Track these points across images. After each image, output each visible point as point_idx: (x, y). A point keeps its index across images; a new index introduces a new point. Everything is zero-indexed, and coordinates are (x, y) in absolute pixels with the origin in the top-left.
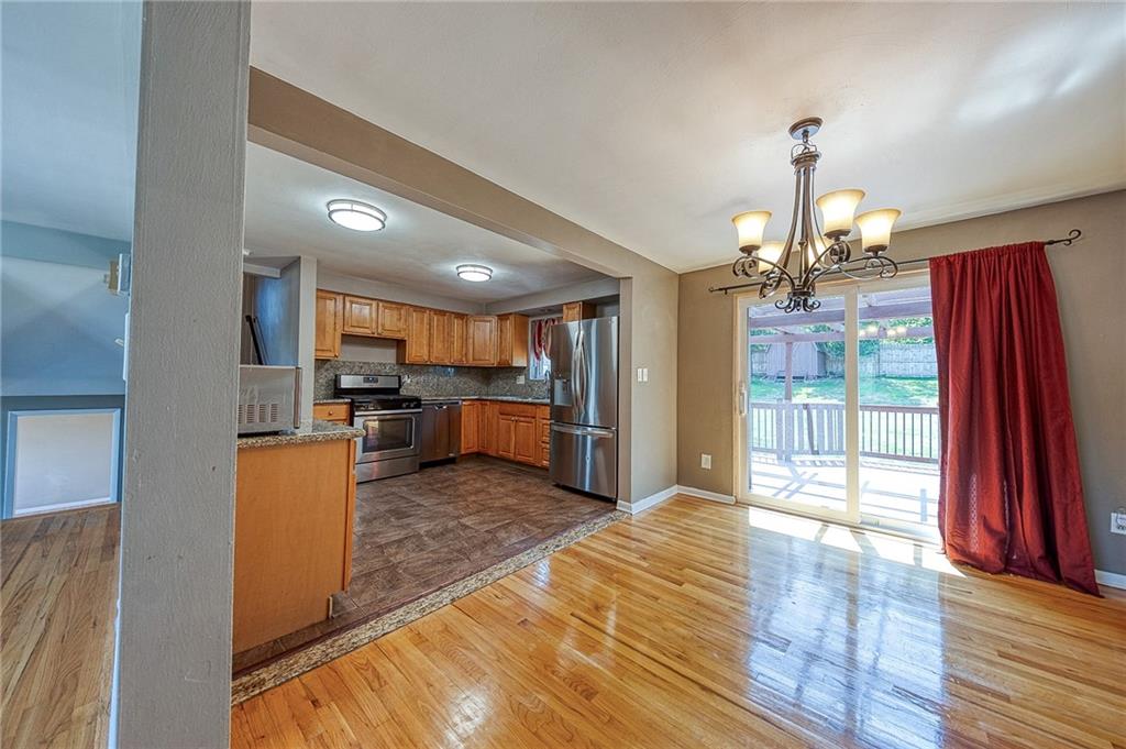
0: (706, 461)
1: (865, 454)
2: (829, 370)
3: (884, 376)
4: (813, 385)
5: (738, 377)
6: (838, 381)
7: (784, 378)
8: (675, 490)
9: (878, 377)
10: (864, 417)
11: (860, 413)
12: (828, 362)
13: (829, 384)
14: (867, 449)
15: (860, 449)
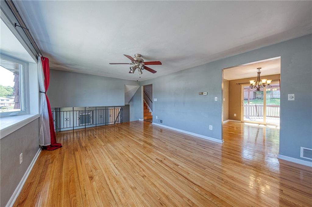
0: (235, 115)
1: (267, 116)
2: (257, 97)
3: (274, 98)
4: (252, 101)
5: (242, 99)
6: (259, 100)
7: (247, 99)
8: (228, 120)
9: (272, 98)
10: (267, 108)
11: (266, 107)
12: (256, 95)
13: (257, 101)
14: (268, 115)
15: (266, 115)
